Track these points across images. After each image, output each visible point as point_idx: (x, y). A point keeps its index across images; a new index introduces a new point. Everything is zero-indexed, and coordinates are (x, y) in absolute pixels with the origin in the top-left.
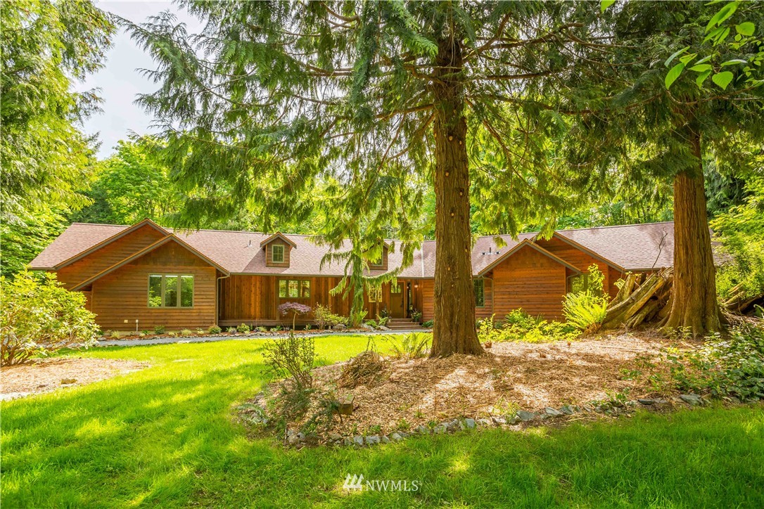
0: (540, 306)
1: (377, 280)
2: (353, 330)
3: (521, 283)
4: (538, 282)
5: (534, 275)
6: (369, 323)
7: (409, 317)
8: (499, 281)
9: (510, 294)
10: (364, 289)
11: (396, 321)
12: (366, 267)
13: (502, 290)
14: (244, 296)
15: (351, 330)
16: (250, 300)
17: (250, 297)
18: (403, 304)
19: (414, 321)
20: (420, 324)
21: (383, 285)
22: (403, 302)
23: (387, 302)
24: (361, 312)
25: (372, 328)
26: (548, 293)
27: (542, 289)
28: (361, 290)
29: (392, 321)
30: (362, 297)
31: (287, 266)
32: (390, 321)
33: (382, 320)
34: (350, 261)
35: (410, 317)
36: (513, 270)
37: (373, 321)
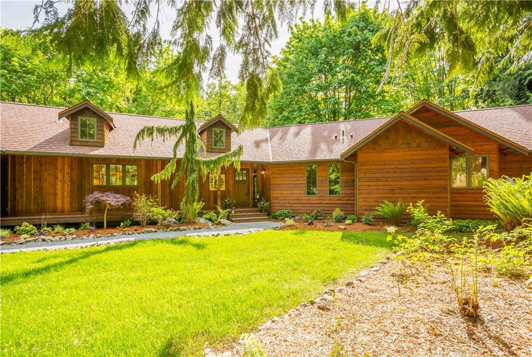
0: (416, 195)
1: (216, 162)
2: (185, 227)
3: (392, 167)
4: (413, 166)
5: (408, 158)
6: (207, 216)
7: (255, 206)
8: (365, 165)
9: (378, 181)
10: (199, 174)
11: (241, 212)
12: (202, 147)
13: (368, 175)
14: (46, 184)
15: (182, 228)
16: (56, 189)
17: (55, 185)
18: (249, 192)
19: (261, 211)
20: (268, 215)
21: (223, 168)
22: (249, 189)
23: (231, 189)
24: (195, 203)
25: (210, 223)
26: (426, 179)
27: (417, 174)
28: (195, 176)
29: (236, 212)
30: (197, 185)
31: (101, 145)
32: (233, 212)
33: (223, 212)
34: (181, 138)
35: (257, 207)
36: (382, 151)
37: (212, 214)
